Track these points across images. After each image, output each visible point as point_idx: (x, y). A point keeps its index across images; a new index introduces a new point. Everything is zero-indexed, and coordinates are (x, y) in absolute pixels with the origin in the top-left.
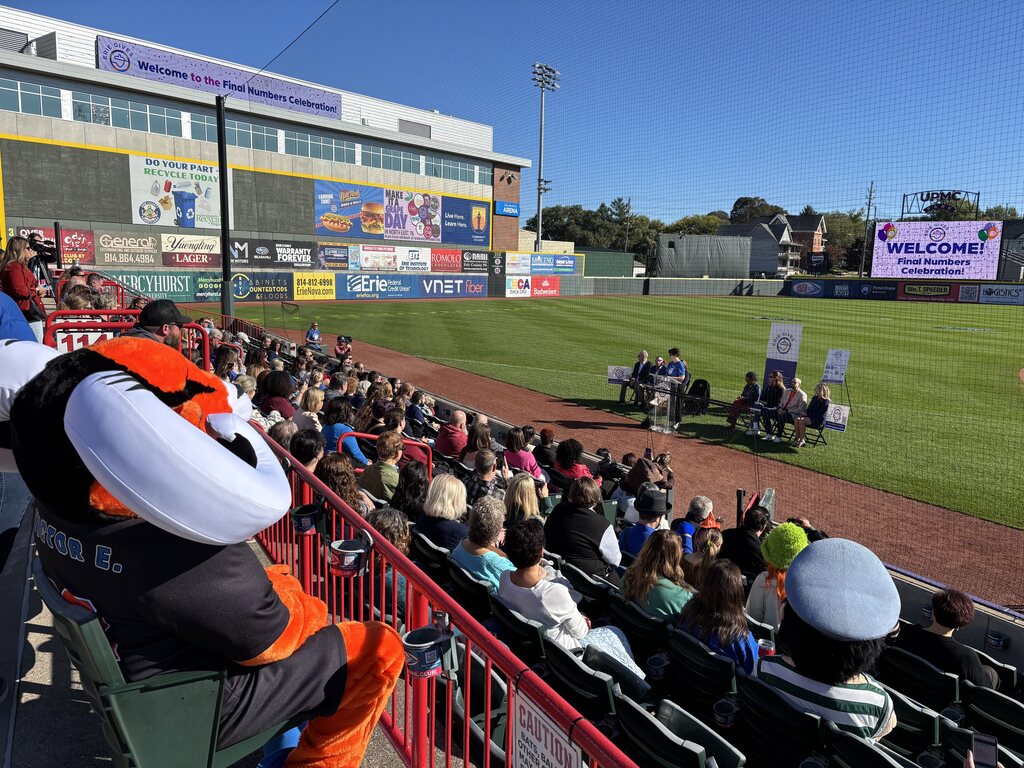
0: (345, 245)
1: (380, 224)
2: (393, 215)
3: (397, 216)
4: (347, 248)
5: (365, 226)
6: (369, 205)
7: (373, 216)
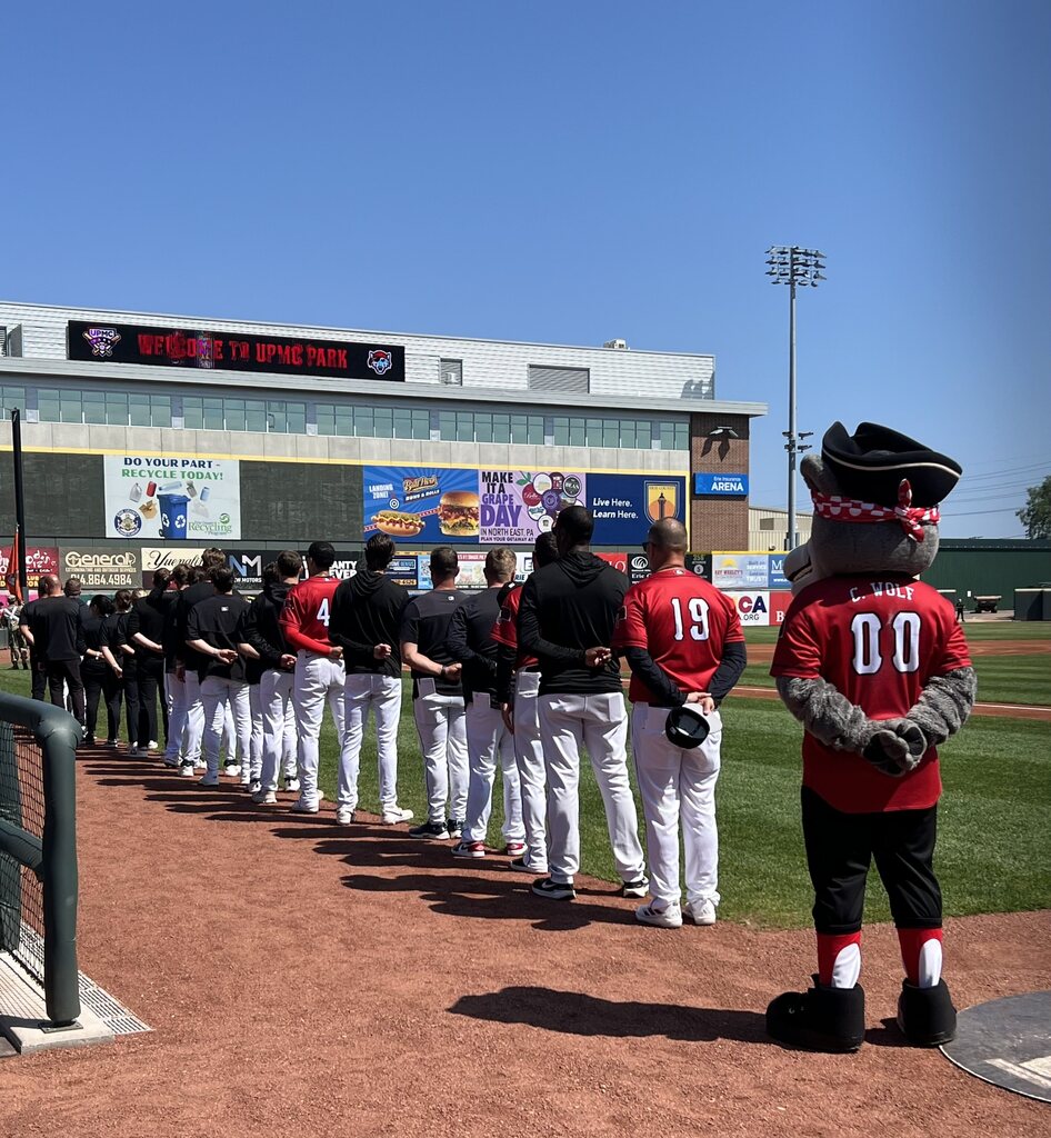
0: (412, 553)
1: (473, 521)
2: (496, 507)
3: (502, 509)
4: (416, 557)
5: (445, 526)
6: (452, 496)
7: (460, 511)
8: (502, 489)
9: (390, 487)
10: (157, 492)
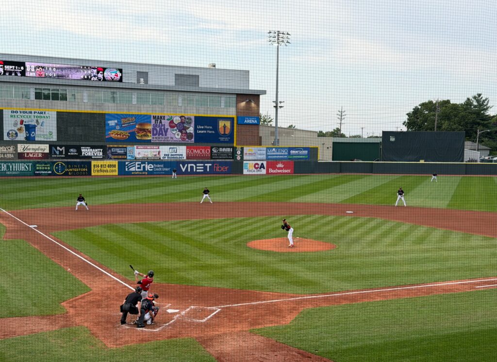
0: (125, 146)
1: (149, 134)
2: (158, 129)
3: (161, 129)
4: (126, 148)
5: (138, 136)
6: (141, 124)
7: (144, 130)
8: (161, 122)
9: (116, 121)
10: (24, 123)
